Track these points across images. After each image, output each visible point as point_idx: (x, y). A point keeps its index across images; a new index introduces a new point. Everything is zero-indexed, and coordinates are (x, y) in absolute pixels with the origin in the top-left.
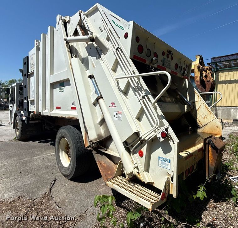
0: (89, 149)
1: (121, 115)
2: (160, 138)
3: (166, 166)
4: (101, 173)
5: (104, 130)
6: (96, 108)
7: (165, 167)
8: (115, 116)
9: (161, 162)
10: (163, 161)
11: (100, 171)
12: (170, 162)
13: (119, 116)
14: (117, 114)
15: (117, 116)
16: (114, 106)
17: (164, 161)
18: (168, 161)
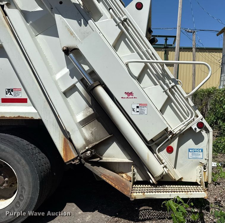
0: (73, 163)
1: (145, 108)
2: (196, 129)
3: (198, 156)
4: (117, 187)
5: (90, 132)
6: (68, 99)
7: (196, 157)
8: (133, 109)
9: (192, 154)
10: (194, 152)
11: (113, 185)
12: (202, 151)
13: (141, 110)
14: (138, 107)
15: (138, 110)
16: (131, 97)
17: (196, 152)
18: (200, 151)
